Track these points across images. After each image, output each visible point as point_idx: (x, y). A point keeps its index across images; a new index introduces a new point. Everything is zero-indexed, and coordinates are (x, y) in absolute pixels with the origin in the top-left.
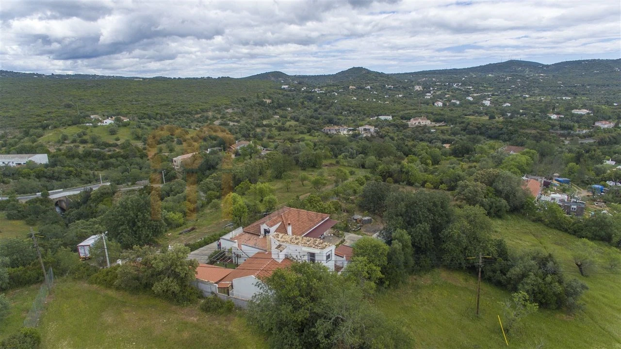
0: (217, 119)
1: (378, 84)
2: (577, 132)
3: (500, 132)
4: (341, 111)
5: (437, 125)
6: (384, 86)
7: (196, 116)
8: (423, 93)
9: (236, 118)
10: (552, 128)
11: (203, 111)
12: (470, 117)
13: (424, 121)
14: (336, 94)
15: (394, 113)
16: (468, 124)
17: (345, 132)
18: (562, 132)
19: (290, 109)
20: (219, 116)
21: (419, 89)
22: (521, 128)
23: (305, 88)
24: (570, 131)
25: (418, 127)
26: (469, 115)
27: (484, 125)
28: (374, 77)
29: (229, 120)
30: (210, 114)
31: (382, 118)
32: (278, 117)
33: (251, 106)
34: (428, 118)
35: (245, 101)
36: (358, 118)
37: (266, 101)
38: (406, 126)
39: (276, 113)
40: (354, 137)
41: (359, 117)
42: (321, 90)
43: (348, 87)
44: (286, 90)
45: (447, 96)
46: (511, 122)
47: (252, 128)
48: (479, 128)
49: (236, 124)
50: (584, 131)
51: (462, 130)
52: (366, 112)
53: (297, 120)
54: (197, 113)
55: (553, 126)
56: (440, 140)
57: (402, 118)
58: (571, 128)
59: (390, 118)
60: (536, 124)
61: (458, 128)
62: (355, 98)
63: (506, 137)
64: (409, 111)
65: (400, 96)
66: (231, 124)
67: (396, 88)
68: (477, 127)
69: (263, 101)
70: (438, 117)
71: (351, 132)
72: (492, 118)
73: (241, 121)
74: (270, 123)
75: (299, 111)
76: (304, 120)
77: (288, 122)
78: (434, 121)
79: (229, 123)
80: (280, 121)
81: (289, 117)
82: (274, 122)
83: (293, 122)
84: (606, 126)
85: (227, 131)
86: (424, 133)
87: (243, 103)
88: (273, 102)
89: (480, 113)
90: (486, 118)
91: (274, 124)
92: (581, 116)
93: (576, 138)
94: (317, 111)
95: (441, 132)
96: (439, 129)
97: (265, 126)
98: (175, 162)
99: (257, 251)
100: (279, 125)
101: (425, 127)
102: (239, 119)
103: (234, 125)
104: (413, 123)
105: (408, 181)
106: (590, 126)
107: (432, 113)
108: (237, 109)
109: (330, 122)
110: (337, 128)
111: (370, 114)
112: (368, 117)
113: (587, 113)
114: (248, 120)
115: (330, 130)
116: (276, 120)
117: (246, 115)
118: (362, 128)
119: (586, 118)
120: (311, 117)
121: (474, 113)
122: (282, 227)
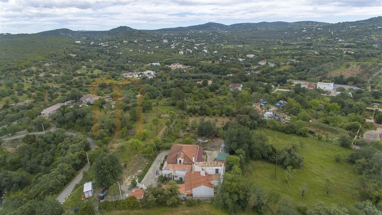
0: (41, 72)
1: (141, 39)
2: (252, 68)
3: (219, 70)
4: (126, 60)
5: (187, 67)
6: (145, 40)
7: (22, 71)
8: (169, 45)
9: (56, 71)
10: (242, 67)
11: (26, 66)
12: (202, 62)
13: (179, 65)
14: (117, 47)
15: (160, 60)
16: (203, 66)
17: (137, 76)
18: (246, 68)
19: (91, 60)
20: (42, 70)
21: (166, 42)
22: (228, 67)
23: (93, 42)
25: (176, 69)
26: (202, 60)
27: (210, 67)
28: (137, 34)
29: (51, 72)
30: (34, 69)
31: (154, 64)
32: (85, 67)
33: (62, 59)
34: (181, 64)
35: (55, 56)
36: (140, 65)
37: (72, 56)
38: (170, 69)
39: (83, 64)
40: (144, 79)
41: (140, 64)
42: (105, 44)
43: (123, 41)
44: (79, 45)
45: (183, 46)
46: (223, 64)
47: (71, 77)
48: (208, 68)
49: (57, 75)
50: (255, 67)
51: (200, 70)
52: (143, 60)
53: (101, 69)
54: (22, 69)
55: (242, 65)
56: (191, 77)
57: (166, 64)
58: (249, 66)
59: (158, 64)
60: (234, 65)
61: (198, 68)
62: (132, 51)
63: (222, 72)
64: (168, 59)
65: (157, 47)
66: (54, 75)
67: (153, 41)
68: (207, 68)
69: (70, 56)
70: (185, 62)
71: (140, 76)
72: (213, 62)
73: (60, 72)
74: (82, 72)
75: (98, 61)
76: (105, 69)
77: (95, 71)
78: (184, 65)
79: (52, 75)
80: (89, 71)
81: (93, 67)
82: (85, 72)
83: (98, 70)
84: (263, 64)
85: (54, 81)
86: (181, 73)
87: (54, 57)
88: (77, 56)
89: (207, 60)
90: (210, 62)
91: (86, 73)
92: (251, 59)
93: (252, 71)
94: (110, 61)
95: (190, 72)
96: (188, 70)
97: (80, 75)
98: (43, 114)
99: (185, 172)
100: (89, 73)
101: (180, 69)
102: (58, 71)
103: (56, 76)
104: (173, 67)
105: (206, 114)
106: (256, 64)
107: (181, 60)
108: (52, 63)
109: (123, 68)
110: (130, 73)
111: (146, 62)
112: (145, 64)
113: (254, 57)
114: (66, 71)
115: (126, 75)
116: (85, 69)
117: (62, 67)
118: (146, 73)
119: (254, 60)
120: (108, 66)
121: (204, 59)
122: (185, 157)
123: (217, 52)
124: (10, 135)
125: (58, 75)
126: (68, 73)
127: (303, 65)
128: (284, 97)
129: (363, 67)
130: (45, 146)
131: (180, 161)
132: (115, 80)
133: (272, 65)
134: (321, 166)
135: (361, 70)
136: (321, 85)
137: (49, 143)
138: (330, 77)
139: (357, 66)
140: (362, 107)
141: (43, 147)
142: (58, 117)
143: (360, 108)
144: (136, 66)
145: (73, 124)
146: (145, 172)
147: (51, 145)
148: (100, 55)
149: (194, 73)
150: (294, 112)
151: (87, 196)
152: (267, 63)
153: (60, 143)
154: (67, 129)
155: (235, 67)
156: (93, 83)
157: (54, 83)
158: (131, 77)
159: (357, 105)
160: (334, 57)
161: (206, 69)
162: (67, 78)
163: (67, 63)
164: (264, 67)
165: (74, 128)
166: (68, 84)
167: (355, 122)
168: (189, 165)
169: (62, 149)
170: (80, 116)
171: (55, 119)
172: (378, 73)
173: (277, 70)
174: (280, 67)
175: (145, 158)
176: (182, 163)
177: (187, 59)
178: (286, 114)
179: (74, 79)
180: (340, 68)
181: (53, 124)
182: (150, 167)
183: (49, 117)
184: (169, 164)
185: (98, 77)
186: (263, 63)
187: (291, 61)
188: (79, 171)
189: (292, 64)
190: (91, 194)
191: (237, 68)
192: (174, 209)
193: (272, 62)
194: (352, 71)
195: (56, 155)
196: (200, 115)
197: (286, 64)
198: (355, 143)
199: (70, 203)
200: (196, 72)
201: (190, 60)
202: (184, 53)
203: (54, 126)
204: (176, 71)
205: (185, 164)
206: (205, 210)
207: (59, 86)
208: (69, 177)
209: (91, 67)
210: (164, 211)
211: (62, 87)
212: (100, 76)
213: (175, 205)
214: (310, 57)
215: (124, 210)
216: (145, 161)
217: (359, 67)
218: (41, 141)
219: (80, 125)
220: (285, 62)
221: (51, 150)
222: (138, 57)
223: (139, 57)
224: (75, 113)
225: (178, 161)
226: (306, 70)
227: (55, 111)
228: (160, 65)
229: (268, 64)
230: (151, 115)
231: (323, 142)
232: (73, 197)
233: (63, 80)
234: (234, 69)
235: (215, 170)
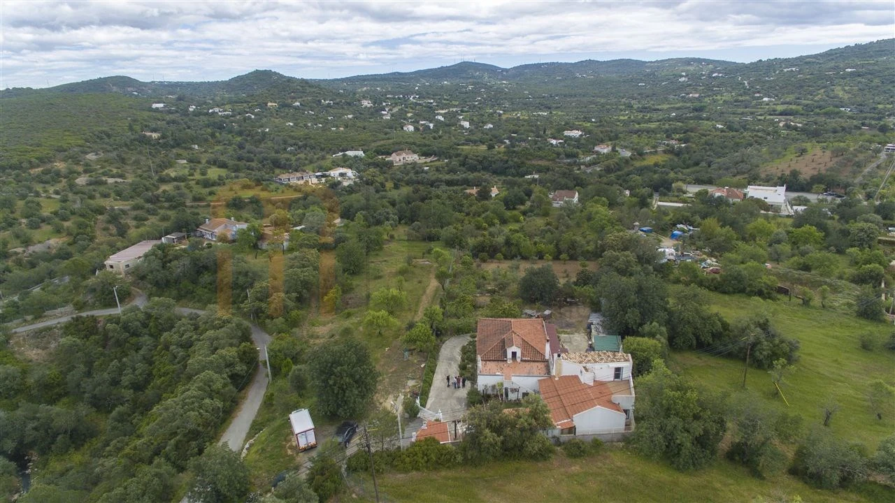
0: (79, 174)
1: (309, 98)
2: (582, 161)
3: (506, 165)
4: (283, 146)
5: (429, 160)
6: (320, 101)
7: (32, 172)
8: (377, 111)
9: (115, 171)
10: (558, 158)
11: (42, 161)
12: (464, 147)
13: (410, 157)
14: (253, 117)
15: (364, 145)
16: (466, 157)
17: (315, 180)
18: (569, 161)
19: (196, 146)
20: (80, 169)
21: (369, 106)
22: (527, 159)
23: (194, 107)
24: (575, 159)
25: (405, 165)
26: (463, 144)
27: (485, 158)
28: (298, 87)
29: (104, 174)
30: (60, 166)
31: (350, 153)
32: (185, 161)
33: (126, 145)
34: (414, 152)
35: (109, 136)
36: (316, 157)
37: (151, 136)
38: (390, 164)
39: (179, 156)
40: (333, 188)
41: (315, 154)
42: (225, 111)
43: (266, 105)
44: (161, 112)
45: (409, 115)
46: (514, 152)
47: (154, 185)
48: (481, 162)
49: (119, 180)
50: (588, 158)
51: (460, 165)
52: (323, 146)
53: (223, 165)
54: (32, 166)
55: (558, 154)
56: (442, 181)
57: (379, 152)
58: (575, 156)
59: (360, 153)
60: (540, 153)
61: (455, 162)
62: (291, 124)
63: (513, 171)
64: (382, 142)
65: (350, 116)
66: (111, 181)
67: (337, 104)
68: (478, 161)
69: (145, 136)
70: (424, 149)
71: (323, 180)
72: (491, 147)
73: (127, 175)
74: (181, 173)
75: (213, 148)
76: (235, 165)
77: (209, 171)
78: (422, 155)
79: (106, 180)
80: (195, 170)
81: (204, 161)
82: (186, 172)
83: (217, 169)
84: (605, 151)
85: (113, 195)
86: (417, 173)
87: (107, 140)
88: (163, 137)
89: (475, 142)
90: (484, 147)
91: (189, 176)
92: (577, 140)
93: (582, 167)
94: (244, 148)
95: (437, 170)
96: (432, 166)
97: (175, 179)
98: (112, 267)
99: (536, 379)
100: (197, 176)
101: (414, 164)
102: (119, 171)
103: (116, 182)
104: (398, 160)
105: (520, 254)
106: (591, 152)
107: (414, 144)
108: (103, 152)
109: (277, 164)
110: (299, 175)
111: (330, 150)
112: (328, 153)
113: (581, 135)
114: (139, 172)
115: (289, 179)
116: (185, 167)
117: (128, 162)
118: (335, 173)
119: (583, 141)
120: (240, 159)
121: (468, 142)
122: (525, 345)
123: (492, 126)
124: (29, 318)
125: (122, 181)
126: (145, 175)
127: (695, 152)
128: (687, 217)
129: (837, 153)
130: (126, 341)
131: (514, 354)
132: (262, 190)
133: (628, 154)
134: (836, 361)
135: (836, 160)
136: (754, 192)
137: (135, 334)
138: (767, 176)
139: (824, 152)
140: (873, 233)
141: (119, 344)
142: (152, 272)
143: (868, 236)
144: (306, 159)
145: (191, 288)
146: (428, 383)
147: (142, 339)
148: (217, 134)
149: (448, 174)
150: (718, 249)
151: (303, 444)
152: (614, 150)
153: (166, 334)
154: (179, 298)
155: (541, 158)
156: (209, 198)
157: (115, 200)
158: (301, 182)
159: (862, 230)
160: (760, 134)
161: (476, 162)
162: (144, 186)
163: (140, 153)
164: (607, 156)
165: (194, 297)
166: (148, 201)
167: (872, 266)
168: (537, 364)
169: (172, 347)
170: (206, 268)
171: (143, 278)
172: (874, 165)
173: (638, 164)
174: (644, 157)
175: (412, 354)
176: (519, 360)
177: (427, 142)
178: (705, 253)
179: (161, 190)
180: (784, 155)
181: (138, 290)
182: (433, 372)
183: (127, 273)
184: (488, 362)
185: (219, 185)
186: (604, 149)
187: (668, 145)
188: (243, 391)
189: (670, 151)
190: (312, 440)
191: (549, 160)
192: (540, 465)
193: (626, 147)
194: (813, 161)
195: (157, 363)
196: (506, 258)
197: (656, 152)
198: (891, 310)
199: (261, 464)
200: (452, 171)
201: (436, 145)
202: (417, 129)
203: (140, 296)
204: (407, 168)
205: (525, 361)
206: (619, 464)
207: (126, 205)
208: (228, 404)
209: (199, 162)
210: (517, 470)
211: (136, 208)
212: (227, 181)
213: (543, 455)
214: (709, 135)
215: (414, 472)
216: (415, 361)
217: (828, 153)
218: (115, 330)
219: (209, 290)
220: (654, 147)
221: (141, 352)
222: (309, 138)
223: (313, 139)
224: (195, 261)
225: (509, 355)
226: (703, 164)
227: (140, 257)
228: (364, 155)
229: (617, 151)
230: (385, 261)
231: (816, 309)
232: (263, 449)
233: (136, 191)
234: (540, 163)
235: (614, 370)
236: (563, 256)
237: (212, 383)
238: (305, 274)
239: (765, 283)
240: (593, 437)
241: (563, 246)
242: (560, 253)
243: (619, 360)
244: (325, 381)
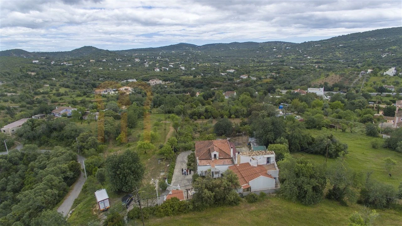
1: (110, 58)
2: (236, 82)
3: (202, 84)
4: (97, 78)
5: (167, 83)
6: (115, 59)
8: (142, 63)
9: (11, 90)
10: (225, 81)
12: (183, 77)
13: (158, 81)
14: (83, 66)
15: (136, 77)
16: (184, 81)
17: (113, 92)
18: (230, 82)
19: (54, 78)
21: (138, 61)
22: (211, 81)
23: (54, 62)
24: (232, 81)
25: (156, 85)
26: (182, 76)
27: (192, 81)
28: (105, 53)
29: (6, 91)
31: (130, 81)
32: (48, 85)
33: (18, 78)
34: (160, 79)
35: (9, 74)
37: (31, 74)
38: (149, 85)
39: (45, 83)
40: (122, 95)
41: (113, 81)
42: (69, 64)
43: (89, 61)
44: (37, 64)
45: (157, 65)
46: (205, 78)
47: (31, 96)
48: (190, 83)
49: (13, 94)
50: (238, 81)
51: (181, 85)
52: (117, 77)
53: (68, 87)
55: (225, 79)
56: (173, 91)
57: (143, 80)
58: (232, 80)
59: (135, 80)
60: (217, 79)
61: (179, 84)
62: (101, 69)
64: (145, 75)
65: (130, 65)
66: (9, 94)
67: (124, 60)
68: (189, 82)
69: (28, 74)
70: (164, 78)
71: (117, 92)
72: (195, 77)
73: (18, 91)
74: (46, 90)
75: (63, 80)
76: (73, 86)
77: (60, 89)
78: (163, 81)
79: (7, 94)
80: (53, 89)
81: (58, 85)
82: (49, 90)
83: (65, 89)
84: (245, 78)
85: (10, 101)
86: (161, 88)
87: (8, 76)
88: (37, 74)
89: (188, 75)
90: (192, 77)
91: (50, 91)
92: (233, 73)
93: (236, 84)
94: (78, 79)
95: (171, 87)
96: (168, 85)
97: (43, 93)
98: (4, 131)
99: (227, 166)
100: (54, 92)
101: (160, 84)
102: (14, 90)
103: (12, 95)
104: (152, 83)
105: (213, 116)
106: (239, 78)
107: (160, 76)
108: (6, 82)
109: (94, 86)
110: (105, 90)
111: (120, 79)
112: (119, 81)
113: (234, 71)
114: (24, 90)
115: (100, 92)
116: (48, 88)
117: (19, 86)
118: (123, 89)
119: (235, 74)
120: (76, 84)
121: (184, 74)
122: (220, 151)
123: (195, 69)
125: (15, 94)
126: (27, 91)
127: (283, 78)
128: (285, 100)
129: (342, 75)
130: (10, 168)
131: (215, 155)
132: (87, 97)
133: (255, 79)
134: (363, 153)
135: (341, 78)
136: (310, 90)
137: (16, 164)
138: (315, 85)
139: (336, 75)
140: (364, 103)
141: (7, 169)
142: (26, 132)
143: (363, 104)
144: (109, 83)
145: (47, 140)
146: (171, 173)
147: (19, 166)
148: (65, 73)
149: (176, 89)
150: (301, 112)
151: (102, 208)
152: (249, 77)
153: (32, 163)
154: (40, 145)
155: (218, 81)
156: (60, 101)
157: (12, 103)
158: (106, 93)
159: (360, 102)
160: (308, 70)
161: (188, 83)
162: (27, 96)
163: (25, 82)
164: (246, 80)
165: (48, 144)
166: (28, 103)
167: (367, 115)
168: (227, 160)
169: (35, 169)
170: (55, 129)
171: (21, 136)
172: (357, 80)
173: (259, 83)
174: (262, 80)
175: (162, 161)
176: (218, 158)
177: (166, 75)
178: (295, 114)
179: (35, 98)
180: (320, 77)
181: (19, 142)
182: (174, 168)
183: (13, 134)
184: (202, 160)
185: (65, 95)
186: (245, 77)
187: (271, 75)
188: (71, 186)
189: (272, 77)
190: (108, 205)
191: (221, 82)
192: (234, 208)
193: (254, 76)
194: (332, 79)
195: (27, 178)
196: (206, 118)
197: (267, 78)
198: (380, 132)
199: (78, 221)
200: (177, 87)
201: (170, 77)
202: (161, 70)
203: (20, 145)
204: (156, 86)
205: (221, 159)
206: (275, 204)
207: (16, 105)
208: (62, 192)
209: (55, 86)
210: (222, 211)
211: (22, 106)
212: (69, 93)
213: (235, 202)
214: (288, 71)
215: (166, 217)
216: (164, 164)
217: (338, 76)
218: (4, 162)
219: (57, 140)
220: (266, 76)
221: (19, 173)
222: (110, 74)
223: (112, 75)
224: (49, 126)
225: (213, 156)
226: (287, 82)
227: (20, 126)
228: (136, 81)
229: (250, 78)
230: (147, 122)
231: (348, 133)
232: (79, 213)
233: (22, 98)
234: (217, 83)
235: (266, 159)
236: (233, 116)
237: (52, 181)
238: (106, 128)
239: (325, 123)
240: (260, 192)
241: (232, 112)
242: (231, 115)
243: (269, 154)
244: (115, 172)
